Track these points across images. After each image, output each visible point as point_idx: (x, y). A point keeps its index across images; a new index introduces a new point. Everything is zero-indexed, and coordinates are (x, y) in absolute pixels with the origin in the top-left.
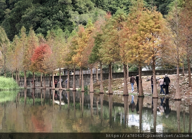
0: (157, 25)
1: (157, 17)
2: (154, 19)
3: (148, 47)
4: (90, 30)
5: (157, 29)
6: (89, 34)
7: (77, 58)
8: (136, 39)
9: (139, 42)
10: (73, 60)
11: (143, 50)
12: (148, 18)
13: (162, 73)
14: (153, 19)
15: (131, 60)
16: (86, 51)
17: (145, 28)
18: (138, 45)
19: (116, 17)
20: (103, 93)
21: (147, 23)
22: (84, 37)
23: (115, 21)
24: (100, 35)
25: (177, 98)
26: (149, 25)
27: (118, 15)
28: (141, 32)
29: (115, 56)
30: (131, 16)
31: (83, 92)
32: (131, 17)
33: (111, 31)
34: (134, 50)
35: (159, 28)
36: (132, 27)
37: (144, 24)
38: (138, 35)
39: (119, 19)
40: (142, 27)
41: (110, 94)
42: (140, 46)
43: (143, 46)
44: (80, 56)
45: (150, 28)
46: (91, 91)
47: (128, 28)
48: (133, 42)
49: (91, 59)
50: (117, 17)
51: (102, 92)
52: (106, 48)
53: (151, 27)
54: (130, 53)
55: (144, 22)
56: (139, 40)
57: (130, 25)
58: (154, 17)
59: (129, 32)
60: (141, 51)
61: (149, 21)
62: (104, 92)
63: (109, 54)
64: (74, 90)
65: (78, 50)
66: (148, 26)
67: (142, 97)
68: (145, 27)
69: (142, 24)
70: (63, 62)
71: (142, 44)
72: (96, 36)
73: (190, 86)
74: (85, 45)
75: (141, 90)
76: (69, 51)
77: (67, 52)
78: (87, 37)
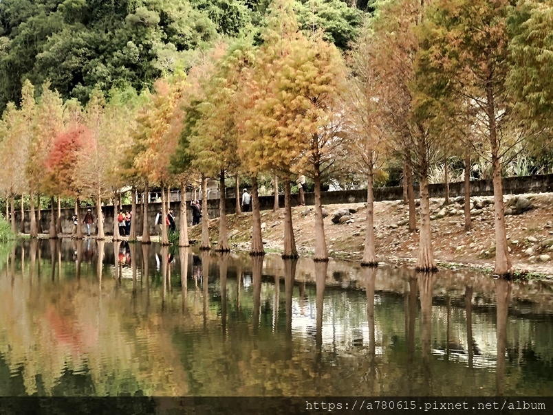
0: (324, 77)
1: (325, 57)
2: (316, 60)
3: (297, 131)
4: (179, 91)
5: (324, 87)
6: (177, 100)
7: (146, 160)
8: (272, 111)
9: (278, 118)
10: (138, 165)
11: (286, 139)
12: (302, 59)
13: (361, 197)
14: (313, 61)
15: (258, 164)
16: (166, 142)
17: (292, 84)
18: (276, 126)
19: (232, 57)
20: (208, 249)
21: (298, 71)
22: (164, 107)
23: (230, 65)
24: (198, 103)
25: (368, 261)
26: (304, 76)
27: (237, 51)
28: (284, 93)
29: (227, 154)
30: (265, 53)
31: (164, 245)
32: (265, 56)
33: (219, 92)
34: (266, 140)
35: (327, 82)
36: (266, 82)
37: (292, 72)
38: (277, 100)
39: (240, 62)
40: (287, 82)
41: (222, 251)
42: (280, 128)
43: (287, 129)
44: (152, 155)
45: (305, 83)
46: (183, 245)
47: (255, 83)
48: (264, 118)
49: (174, 163)
50: (235, 56)
51: (206, 246)
52: (208, 134)
53: (307, 80)
54: (255, 148)
55: (291, 68)
56: (278, 113)
57: (263, 77)
58: (318, 55)
59: (257, 93)
60: (281, 141)
61: (303, 66)
62: (210, 246)
63: (213, 150)
64: (147, 240)
65: (150, 140)
66: (301, 77)
67: (292, 257)
68: (293, 80)
69: (286, 74)
70: (116, 169)
71: (286, 125)
72: (189, 105)
73: (411, 230)
74: (166, 128)
75: (291, 242)
76: (130, 143)
77: (126, 145)
78: (171, 106)
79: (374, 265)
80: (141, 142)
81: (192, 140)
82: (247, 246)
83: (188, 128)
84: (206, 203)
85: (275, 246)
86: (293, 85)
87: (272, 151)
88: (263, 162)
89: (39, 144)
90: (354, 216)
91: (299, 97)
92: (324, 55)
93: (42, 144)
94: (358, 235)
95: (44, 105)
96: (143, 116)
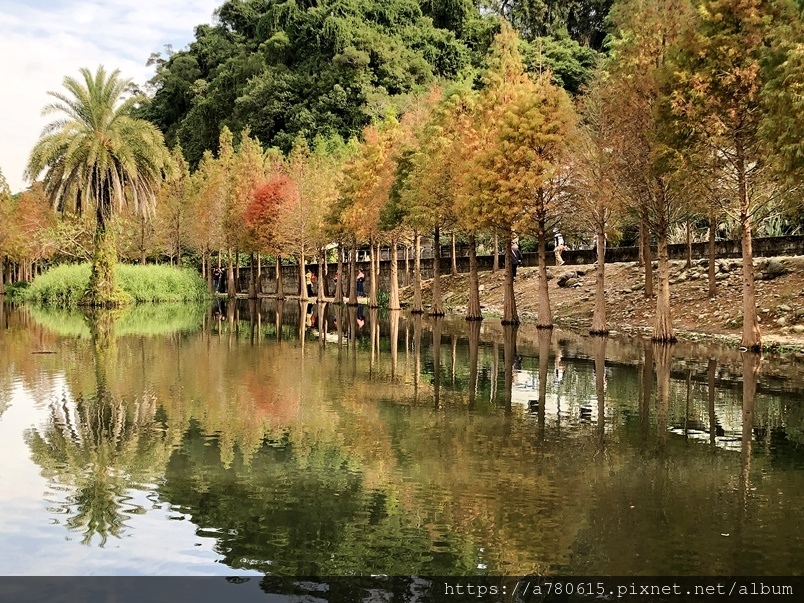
0: (551, 125)
1: (553, 103)
2: (543, 106)
3: (520, 185)
4: (390, 140)
5: (551, 136)
6: (388, 150)
7: (354, 215)
8: (493, 163)
9: (499, 171)
10: (344, 221)
11: (508, 194)
12: (527, 105)
14: (539, 107)
15: (476, 221)
18: (497, 180)
19: (449, 103)
21: (522, 119)
22: (374, 157)
23: (447, 112)
24: (411, 153)
25: (597, 329)
26: (529, 123)
27: (454, 96)
28: (506, 142)
29: (442, 209)
30: (486, 98)
32: (486, 101)
33: (434, 141)
34: (485, 195)
35: (554, 130)
36: (487, 131)
37: (516, 120)
38: (498, 151)
39: (458, 108)
40: (510, 130)
42: (501, 182)
43: (508, 183)
44: (361, 210)
45: (529, 132)
46: (393, 308)
47: (474, 131)
48: (483, 171)
49: (384, 219)
50: (452, 102)
51: (418, 309)
52: (421, 188)
53: (532, 129)
54: (473, 204)
55: (514, 116)
56: (499, 165)
57: (483, 125)
58: (544, 101)
59: (477, 143)
60: (501, 197)
61: (528, 113)
62: (422, 310)
63: (426, 206)
64: (354, 302)
65: (358, 194)
66: (526, 125)
67: (512, 323)
68: (517, 129)
69: (509, 121)
70: (321, 225)
71: (507, 179)
72: (400, 155)
73: (647, 296)
74: (376, 181)
75: (511, 306)
76: (337, 196)
77: (333, 199)
78: (381, 156)
79: (603, 334)
80: (348, 195)
81: (404, 194)
82: (463, 310)
83: (399, 181)
84: (418, 263)
85: (493, 310)
86: (516, 134)
87: (491, 207)
88: (481, 219)
89: (237, 196)
90: (582, 278)
91: (522, 147)
92: (551, 101)
93: (241, 196)
94: (586, 300)
95: (244, 154)
96: (351, 166)
